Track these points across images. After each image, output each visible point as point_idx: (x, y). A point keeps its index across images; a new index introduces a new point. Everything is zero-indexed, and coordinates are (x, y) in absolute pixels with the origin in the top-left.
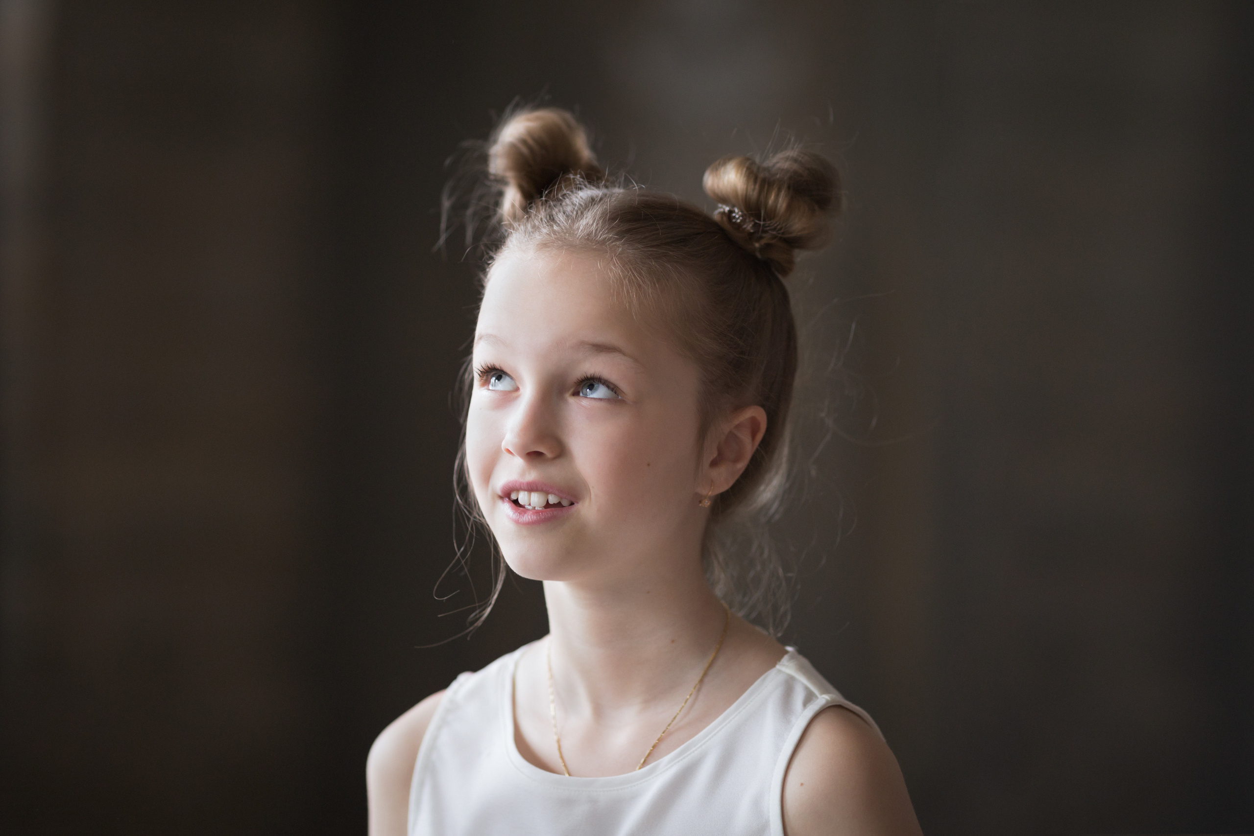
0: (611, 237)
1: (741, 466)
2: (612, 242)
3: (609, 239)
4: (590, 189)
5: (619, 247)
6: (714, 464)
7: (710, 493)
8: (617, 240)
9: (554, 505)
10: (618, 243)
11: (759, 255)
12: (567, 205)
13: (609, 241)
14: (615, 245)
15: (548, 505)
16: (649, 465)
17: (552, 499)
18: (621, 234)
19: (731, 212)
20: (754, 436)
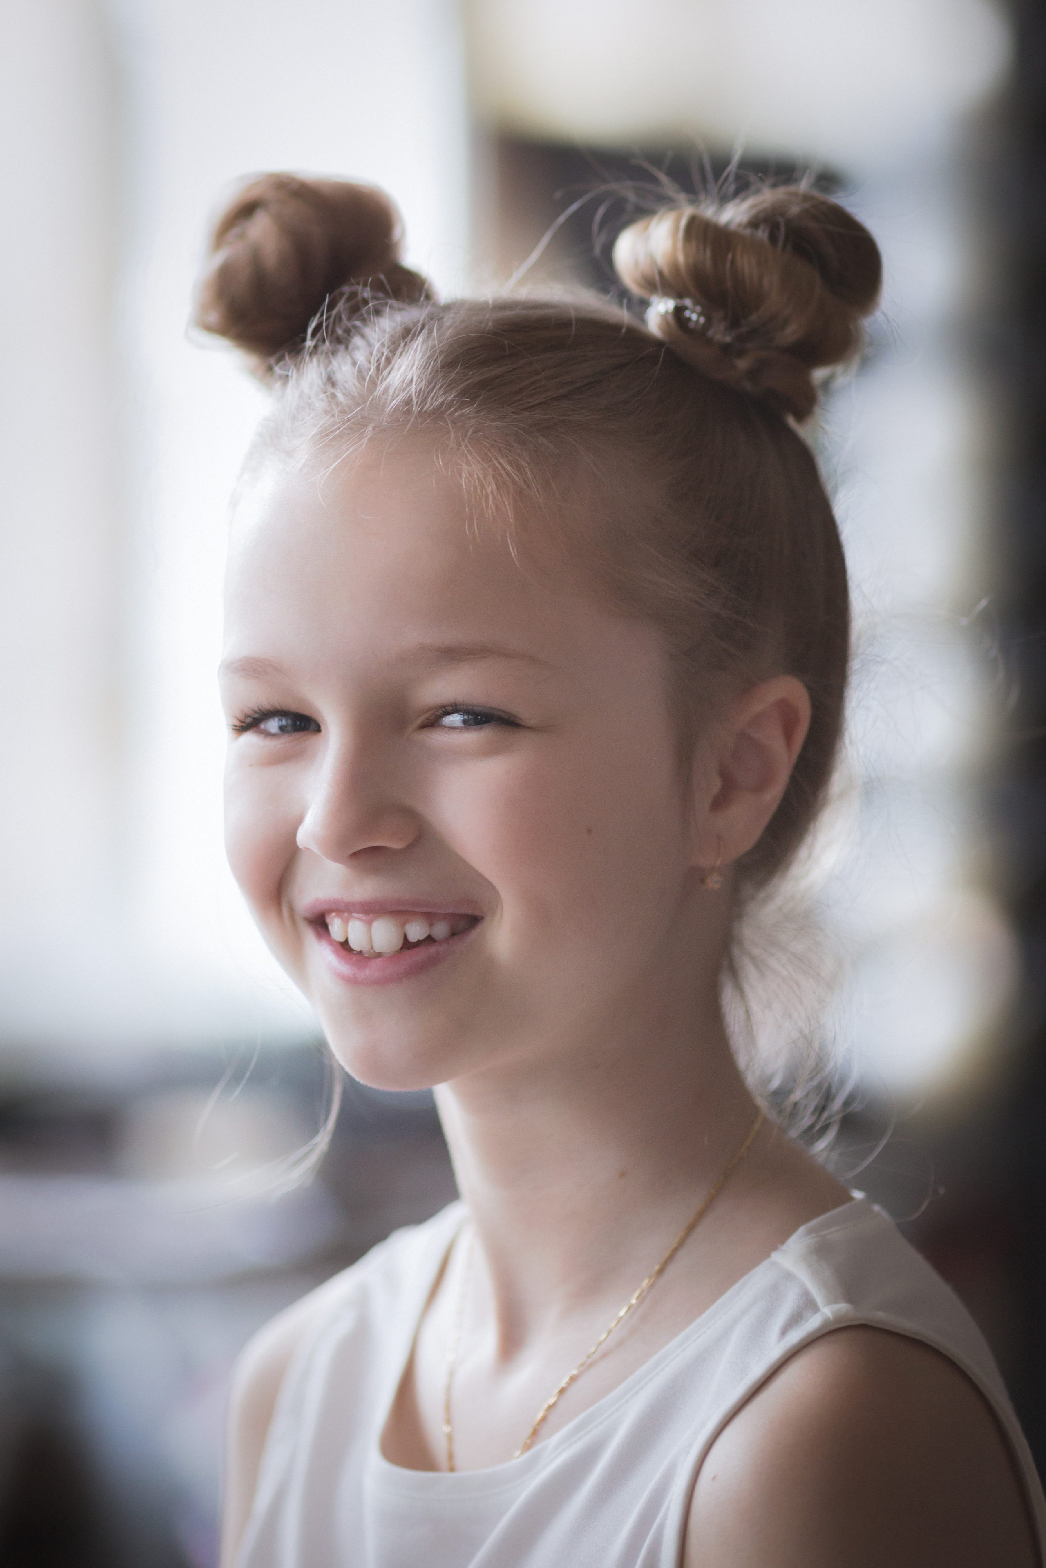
0: (452, 401)
1: (774, 795)
2: (456, 411)
3: (450, 405)
4: (400, 310)
5: (469, 418)
6: (720, 803)
7: (719, 862)
8: (463, 405)
9: (419, 943)
10: (466, 411)
11: (748, 386)
12: (357, 348)
13: (450, 408)
14: (461, 415)
15: (407, 945)
16: (589, 831)
17: (416, 931)
18: (471, 394)
19: (678, 311)
20: (788, 735)
